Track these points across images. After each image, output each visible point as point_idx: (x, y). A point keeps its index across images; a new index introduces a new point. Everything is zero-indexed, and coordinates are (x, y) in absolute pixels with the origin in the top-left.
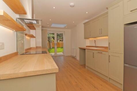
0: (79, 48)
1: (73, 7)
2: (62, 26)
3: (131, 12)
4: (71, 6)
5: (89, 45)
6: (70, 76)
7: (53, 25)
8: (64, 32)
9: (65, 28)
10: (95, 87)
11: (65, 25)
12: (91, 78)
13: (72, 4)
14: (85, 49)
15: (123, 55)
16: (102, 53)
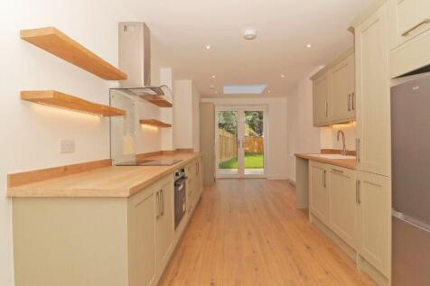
0: (295, 155)
1: (252, 39)
2: (258, 89)
3: (405, 38)
4: (246, 38)
5: (331, 147)
6: (249, 234)
7: (228, 90)
8: (267, 105)
9: (264, 94)
10: (301, 274)
11: (263, 87)
12: (308, 248)
13: (250, 32)
14: (308, 160)
15: (390, 178)
16: (342, 172)
